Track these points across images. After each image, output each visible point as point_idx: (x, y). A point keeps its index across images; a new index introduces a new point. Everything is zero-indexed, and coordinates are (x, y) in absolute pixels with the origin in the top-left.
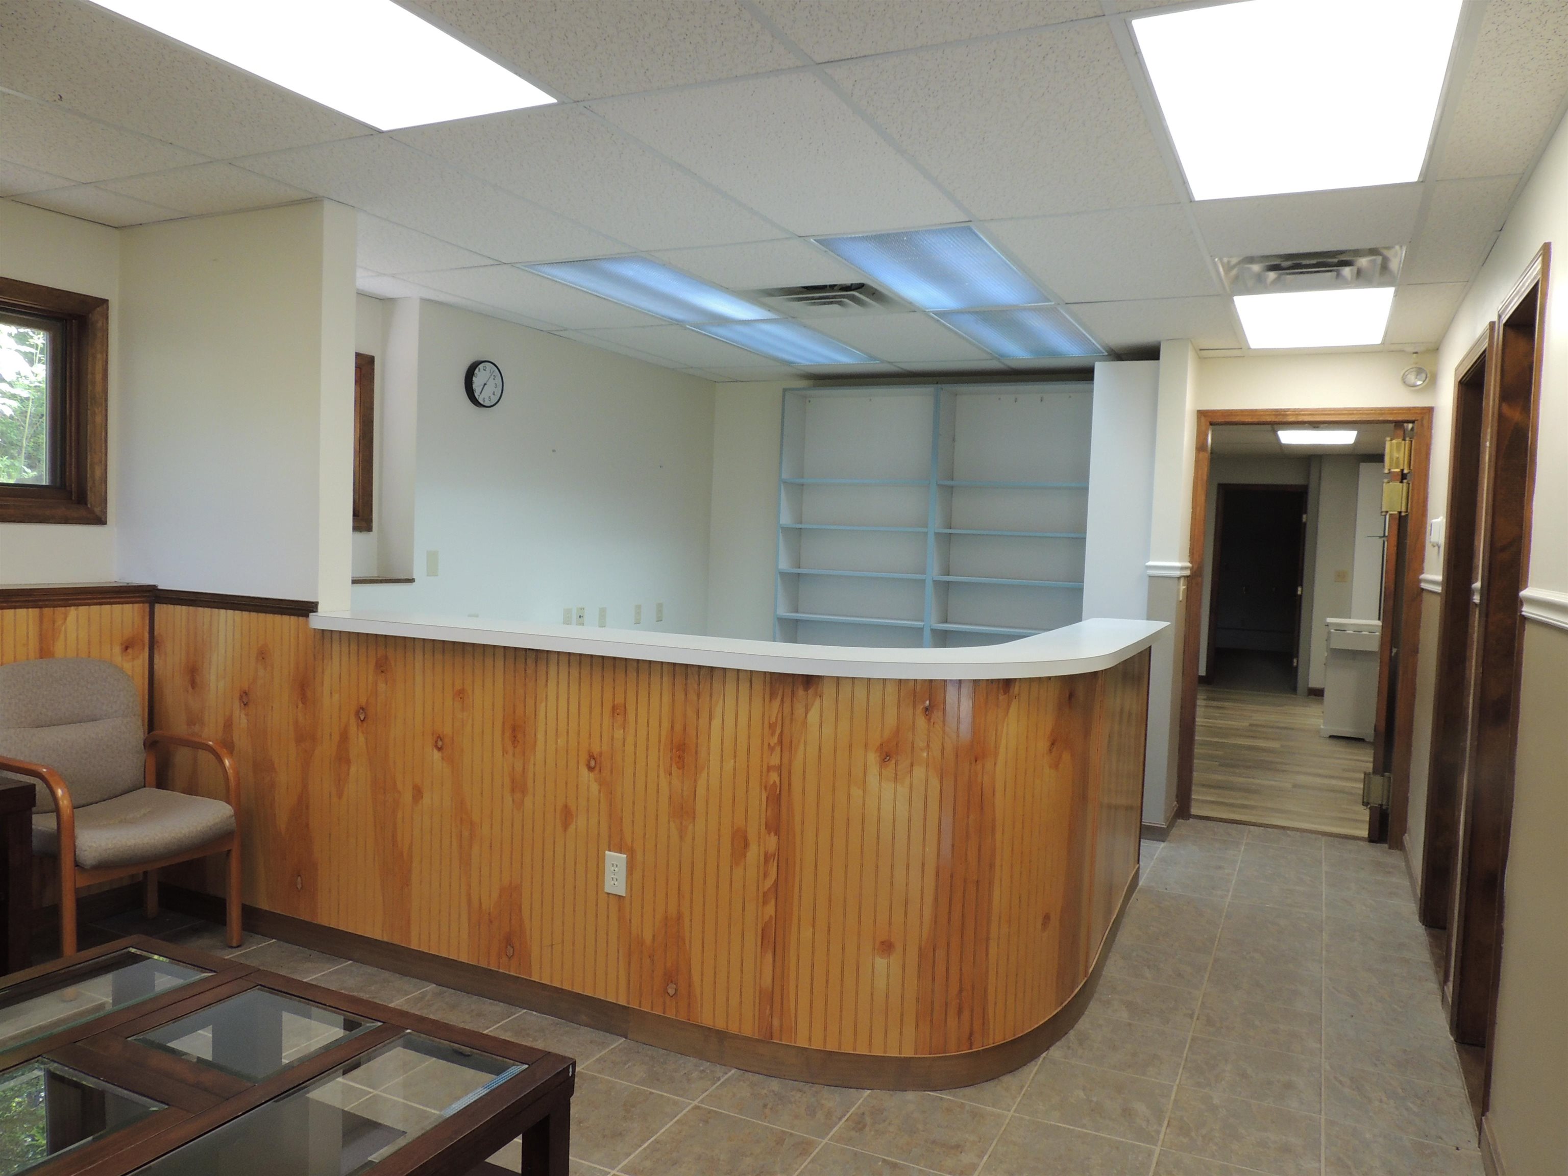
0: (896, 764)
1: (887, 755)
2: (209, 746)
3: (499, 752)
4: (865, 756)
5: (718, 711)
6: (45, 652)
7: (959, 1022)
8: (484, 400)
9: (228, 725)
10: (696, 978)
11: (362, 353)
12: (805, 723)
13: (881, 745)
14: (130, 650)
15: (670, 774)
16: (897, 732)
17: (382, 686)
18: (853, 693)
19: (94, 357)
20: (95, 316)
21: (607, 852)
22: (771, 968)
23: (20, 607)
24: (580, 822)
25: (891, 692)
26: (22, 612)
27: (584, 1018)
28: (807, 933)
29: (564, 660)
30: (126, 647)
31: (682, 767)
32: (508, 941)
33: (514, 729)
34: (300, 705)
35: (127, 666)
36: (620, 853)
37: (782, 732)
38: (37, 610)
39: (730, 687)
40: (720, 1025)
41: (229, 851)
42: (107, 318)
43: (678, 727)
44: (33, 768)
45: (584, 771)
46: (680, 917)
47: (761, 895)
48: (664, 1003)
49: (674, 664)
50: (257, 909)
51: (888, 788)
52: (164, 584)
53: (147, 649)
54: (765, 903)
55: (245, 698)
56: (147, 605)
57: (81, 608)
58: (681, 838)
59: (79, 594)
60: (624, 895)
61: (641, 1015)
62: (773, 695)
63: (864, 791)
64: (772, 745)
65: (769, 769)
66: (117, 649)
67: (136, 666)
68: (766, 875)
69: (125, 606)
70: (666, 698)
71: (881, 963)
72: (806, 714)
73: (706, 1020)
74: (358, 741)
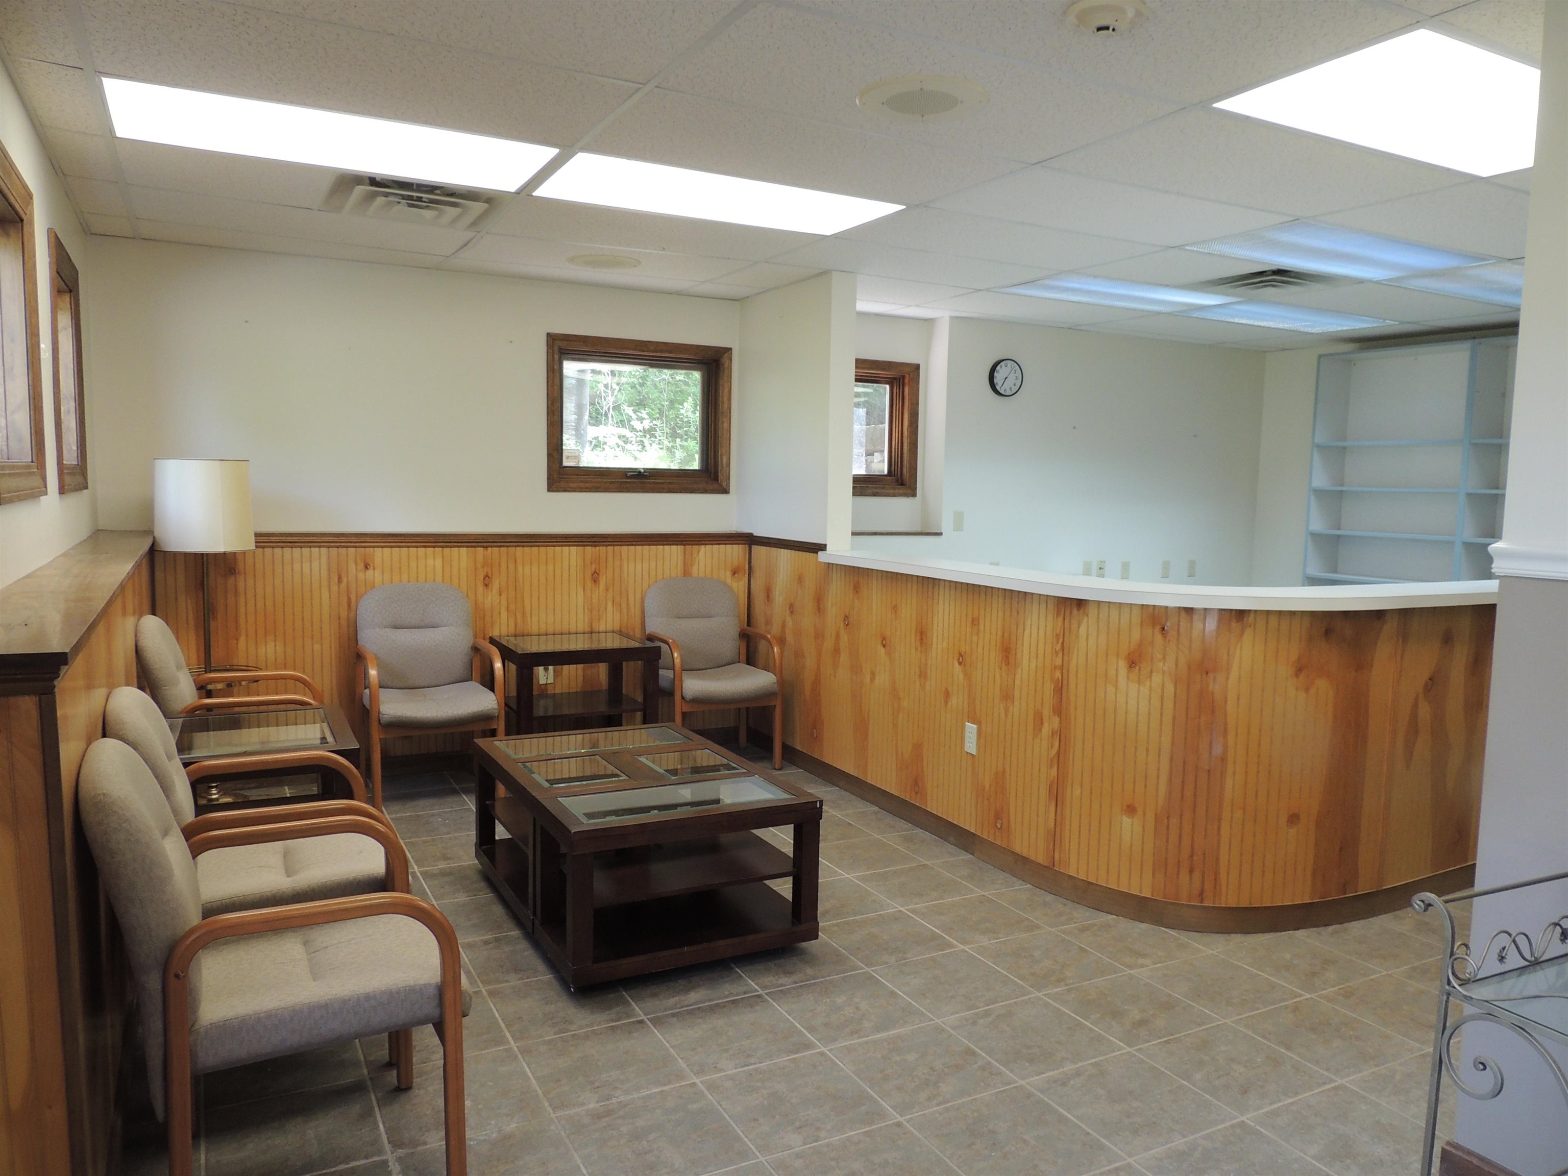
0: (1140, 670)
1: (1133, 663)
2: (767, 638)
3: (913, 650)
4: (1117, 663)
5: (1028, 623)
6: (686, 573)
7: (1191, 879)
8: (1005, 390)
9: (784, 626)
10: (1012, 818)
11: (910, 362)
12: (1077, 636)
13: (1129, 654)
14: (736, 575)
15: (1001, 669)
16: (1140, 645)
17: (856, 601)
18: (1109, 613)
19: (723, 386)
20: (724, 360)
21: (967, 723)
22: (1054, 814)
23: (673, 545)
24: (954, 701)
25: (1136, 612)
26: (674, 548)
27: (952, 839)
28: (1077, 792)
29: (947, 584)
30: (734, 573)
31: (1007, 664)
32: (916, 783)
33: (922, 633)
34: (817, 614)
35: (735, 585)
36: (974, 724)
37: (1063, 640)
38: (683, 547)
39: (1035, 607)
40: (1025, 854)
41: (775, 706)
42: (731, 360)
43: (1006, 635)
44: (665, 638)
45: (956, 664)
46: (1004, 772)
47: (1049, 760)
48: (995, 833)
49: (1005, 589)
50: (795, 749)
51: (1134, 687)
52: (757, 533)
53: (747, 575)
54: (1051, 766)
55: (792, 608)
56: (747, 546)
57: (707, 546)
58: (1006, 715)
59: (704, 537)
60: (975, 754)
61: (982, 840)
62: (1058, 614)
63: (1116, 688)
64: (1057, 649)
65: (1055, 667)
66: (729, 574)
67: (739, 586)
68: (1052, 746)
69: (734, 546)
70: (1000, 613)
71: (1126, 821)
72: (1079, 628)
73: (1017, 849)
74: (844, 638)
